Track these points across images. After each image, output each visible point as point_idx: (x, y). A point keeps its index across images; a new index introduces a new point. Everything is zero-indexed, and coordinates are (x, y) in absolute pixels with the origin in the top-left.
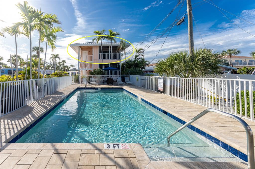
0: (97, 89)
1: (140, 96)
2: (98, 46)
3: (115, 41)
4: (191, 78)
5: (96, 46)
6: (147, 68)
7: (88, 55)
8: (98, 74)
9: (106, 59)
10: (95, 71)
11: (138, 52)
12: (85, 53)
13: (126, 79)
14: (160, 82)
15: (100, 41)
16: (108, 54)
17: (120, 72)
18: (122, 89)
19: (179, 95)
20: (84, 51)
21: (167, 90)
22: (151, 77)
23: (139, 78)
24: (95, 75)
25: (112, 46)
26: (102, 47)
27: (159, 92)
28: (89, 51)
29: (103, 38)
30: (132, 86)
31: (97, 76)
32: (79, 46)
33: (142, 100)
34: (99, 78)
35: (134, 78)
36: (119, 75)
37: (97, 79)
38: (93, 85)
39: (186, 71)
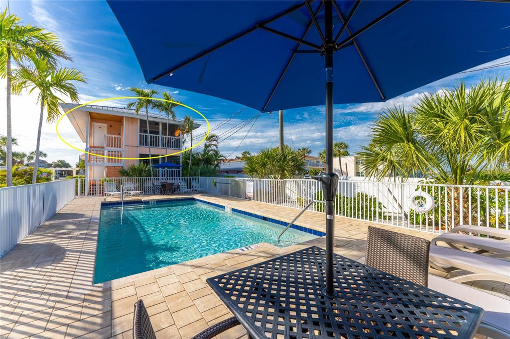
0: (147, 202)
1: (229, 206)
2: (137, 119)
3: (174, 115)
4: (280, 180)
5: (131, 118)
6: (223, 166)
7: (108, 134)
8: (140, 175)
9: (154, 146)
10: (134, 169)
11: (209, 139)
12: (100, 127)
13: (194, 184)
14: (250, 187)
15: (144, 109)
16: (159, 137)
17: (181, 171)
18: (194, 199)
19: (270, 201)
20: (96, 125)
21: (258, 196)
22: (237, 179)
23: (218, 181)
24: (131, 176)
25: (169, 124)
26: (148, 122)
27: (248, 198)
28: (111, 126)
29: (150, 106)
30: (208, 194)
31: (137, 178)
32: (89, 111)
33: (233, 210)
34: (142, 183)
35: (208, 180)
36: (179, 176)
37: (137, 185)
38: (134, 195)
39: (277, 171)
